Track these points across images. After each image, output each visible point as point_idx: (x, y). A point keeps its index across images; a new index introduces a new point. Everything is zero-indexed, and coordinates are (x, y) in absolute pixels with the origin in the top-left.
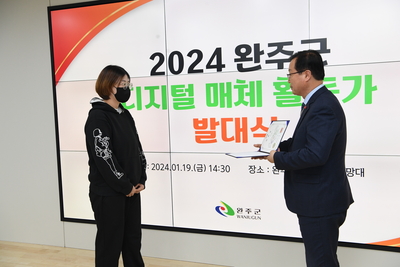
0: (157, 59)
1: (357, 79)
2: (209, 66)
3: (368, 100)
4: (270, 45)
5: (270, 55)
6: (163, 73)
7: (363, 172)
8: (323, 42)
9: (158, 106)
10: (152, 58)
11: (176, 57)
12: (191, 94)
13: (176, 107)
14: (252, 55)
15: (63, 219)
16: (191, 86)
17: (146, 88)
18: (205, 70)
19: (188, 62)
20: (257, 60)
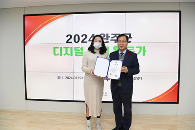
0: (69, 37)
1: (141, 48)
2: (89, 41)
3: (144, 55)
4: (112, 34)
5: (112, 38)
6: (71, 42)
7: (142, 78)
8: (130, 35)
9: (69, 55)
10: (67, 36)
11: (77, 37)
12: (82, 50)
13: (76, 55)
14: (106, 37)
15: (26, 99)
16: (82, 48)
17: (64, 48)
18: (88, 42)
19: (82, 38)
20: (107, 39)
